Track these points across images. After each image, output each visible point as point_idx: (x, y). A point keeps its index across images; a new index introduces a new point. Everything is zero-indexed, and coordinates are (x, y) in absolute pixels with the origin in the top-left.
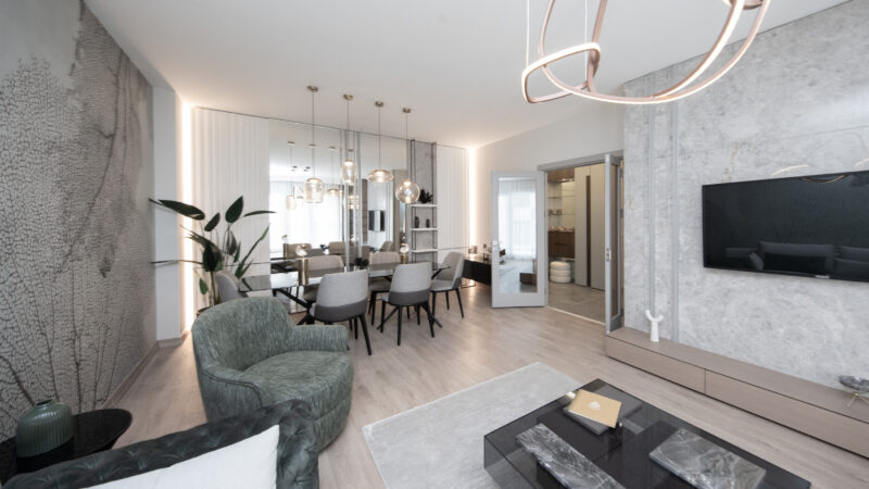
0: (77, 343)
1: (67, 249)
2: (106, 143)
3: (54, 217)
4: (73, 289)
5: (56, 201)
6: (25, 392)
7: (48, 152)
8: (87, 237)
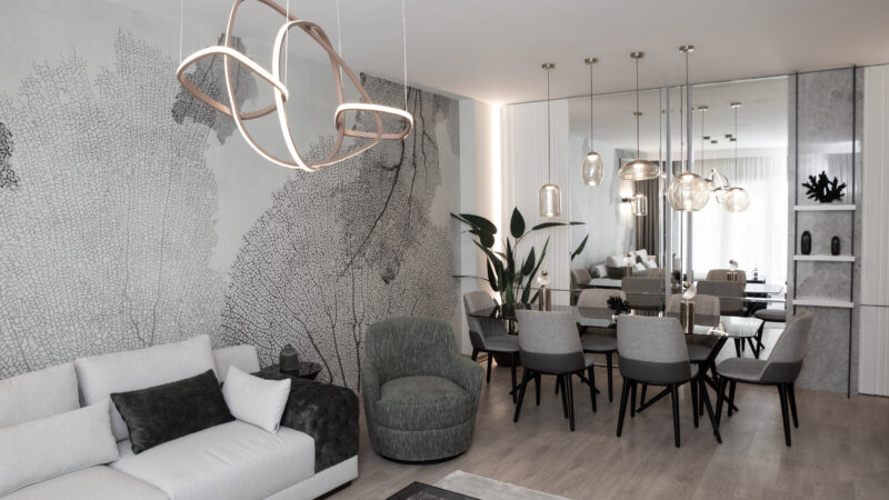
0: (357, 327)
1: (348, 261)
2: (391, 174)
3: (337, 238)
4: (353, 288)
5: (338, 228)
6: (315, 347)
7: (333, 196)
8: (368, 252)
